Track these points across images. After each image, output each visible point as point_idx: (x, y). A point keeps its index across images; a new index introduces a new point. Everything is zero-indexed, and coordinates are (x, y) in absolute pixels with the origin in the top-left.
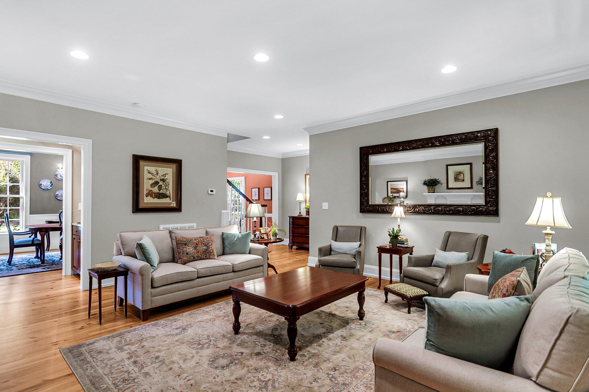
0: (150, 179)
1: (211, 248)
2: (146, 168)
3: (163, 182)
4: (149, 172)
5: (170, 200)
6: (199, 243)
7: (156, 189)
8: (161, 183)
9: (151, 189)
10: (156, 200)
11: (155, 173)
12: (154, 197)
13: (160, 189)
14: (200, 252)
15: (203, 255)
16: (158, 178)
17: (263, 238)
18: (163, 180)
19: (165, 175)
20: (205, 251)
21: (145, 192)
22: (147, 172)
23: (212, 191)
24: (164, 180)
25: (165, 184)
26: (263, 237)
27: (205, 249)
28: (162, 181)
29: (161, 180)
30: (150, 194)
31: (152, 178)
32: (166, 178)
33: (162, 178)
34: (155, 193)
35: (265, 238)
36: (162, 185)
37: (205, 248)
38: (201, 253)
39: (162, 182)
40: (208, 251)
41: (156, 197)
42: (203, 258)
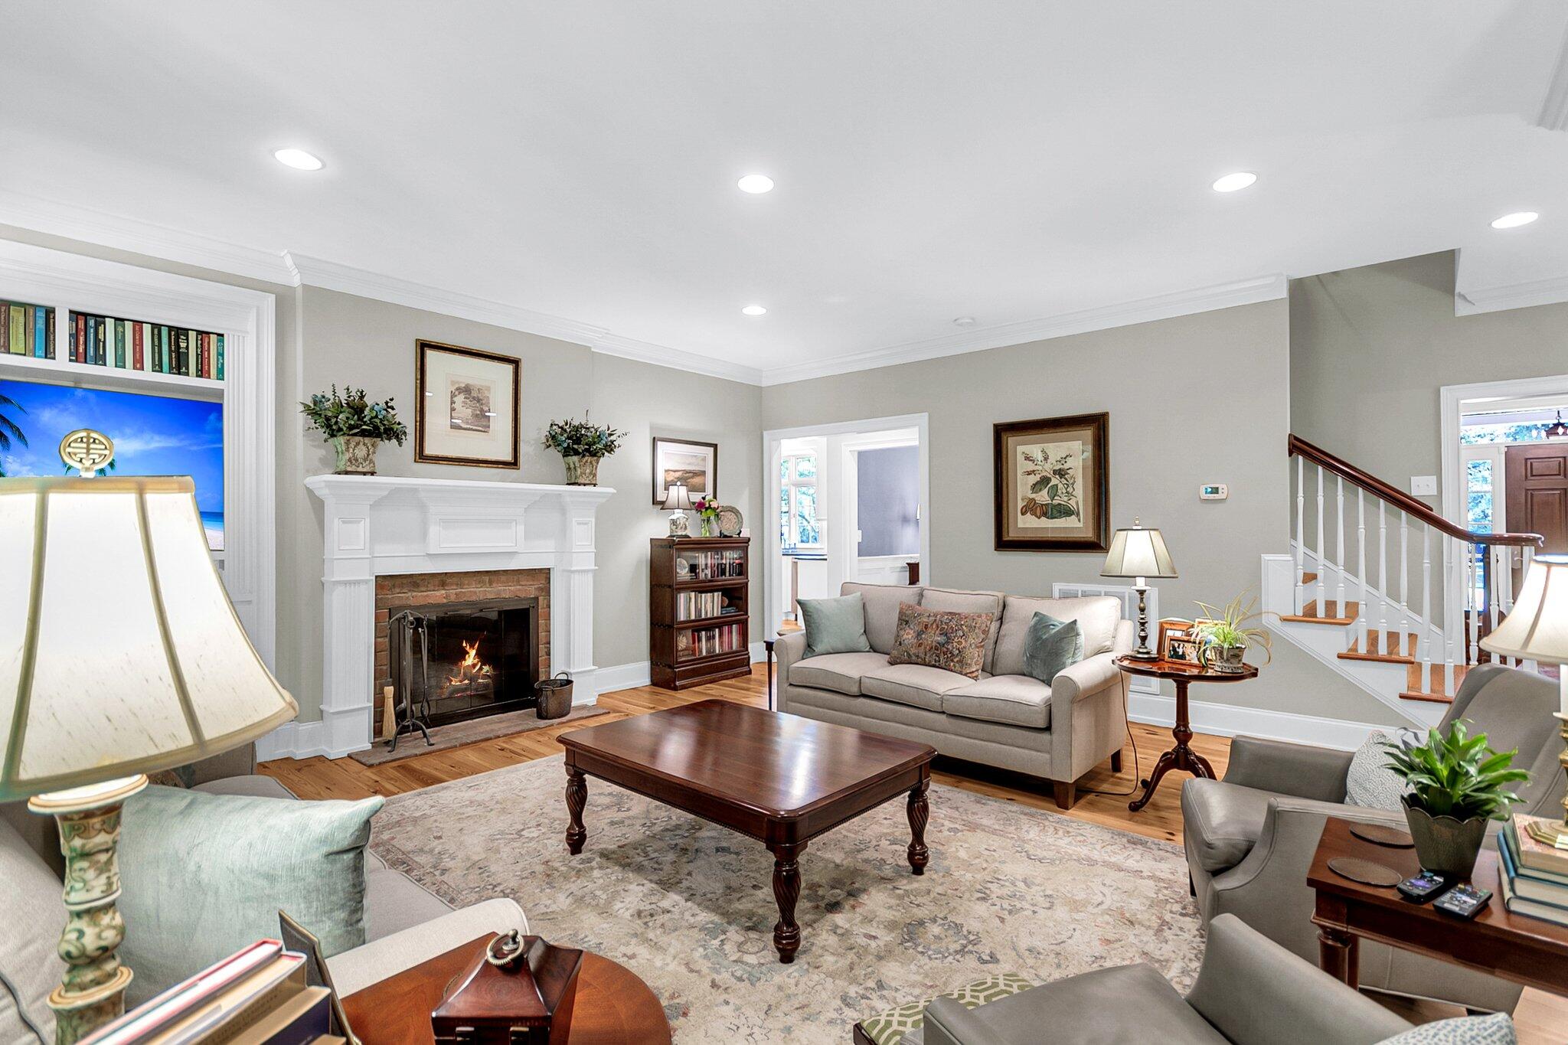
0: (1029, 473)
1: (955, 644)
2: (1020, 449)
3: (1061, 478)
4: (1027, 458)
5: (1079, 520)
6: (932, 624)
7: (1043, 497)
8: (1054, 481)
9: (1034, 496)
10: (1045, 523)
11: (1040, 457)
12: (1039, 515)
13: (1053, 496)
14: (923, 647)
15: (928, 655)
16: (1047, 469)
17: (1183, 657)
18: (1061, 473)
19: (1065, 458)
20: (936, 646)
21: (1020, 504)
22: (1024, 459)
23: (1215, 491)
24: (1063, 473)
25: (1066, 482)
26: (1183, 652)
27: (938, 643)
28: (1059, 474)
29: (1055, 472)
30: (1031, 508)
31: (1034, 471)
32: (1066, 466)
33: (1057, 468)
34: (1042, 505)
35: (1188, 658)
36: (1057, 485)
37: (941, 639)
38: (925, 648)
39: (1057, 476)
40: (945, 649)
41: (1045, 514)
42: (930, 661)
